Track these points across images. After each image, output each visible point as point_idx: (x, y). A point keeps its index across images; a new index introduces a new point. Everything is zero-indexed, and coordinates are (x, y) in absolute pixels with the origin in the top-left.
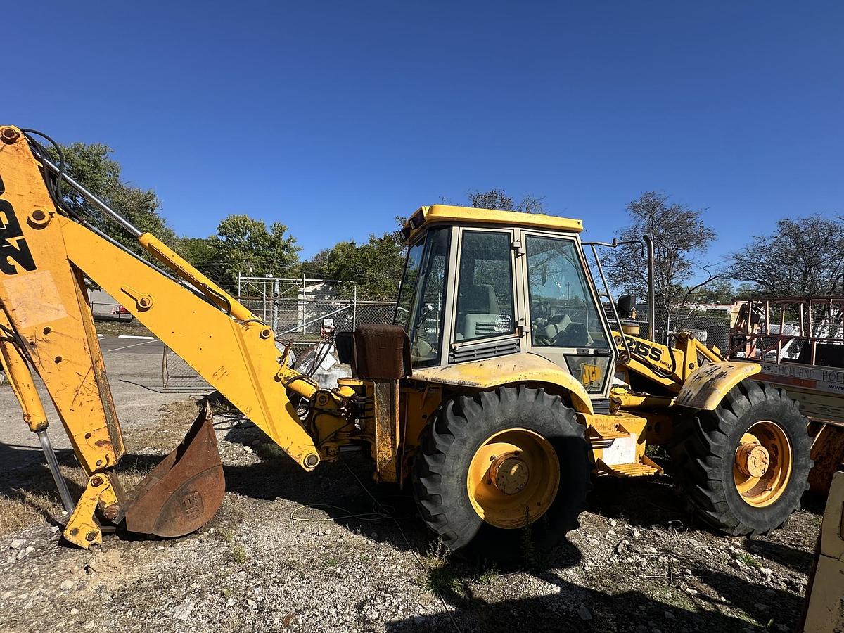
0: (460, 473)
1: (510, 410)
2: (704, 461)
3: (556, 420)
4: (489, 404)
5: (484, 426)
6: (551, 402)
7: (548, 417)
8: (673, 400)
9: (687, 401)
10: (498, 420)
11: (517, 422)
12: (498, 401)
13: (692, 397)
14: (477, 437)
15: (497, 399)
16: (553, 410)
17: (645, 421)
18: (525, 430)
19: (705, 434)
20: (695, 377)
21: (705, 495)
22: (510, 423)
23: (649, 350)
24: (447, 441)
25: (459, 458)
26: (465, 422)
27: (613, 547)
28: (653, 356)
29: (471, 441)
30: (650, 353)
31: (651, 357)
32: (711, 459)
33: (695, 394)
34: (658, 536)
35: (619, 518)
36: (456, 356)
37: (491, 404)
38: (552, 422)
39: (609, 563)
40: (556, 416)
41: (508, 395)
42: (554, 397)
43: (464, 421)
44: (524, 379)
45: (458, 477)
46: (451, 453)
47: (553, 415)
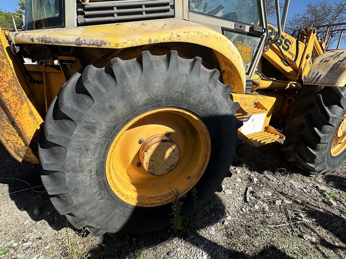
0: (94, 166)
1: (157, 84)
2: (320, 129)
3: (213, 97)
4: (125, 76)
5: (121, 107)
6: (208, 76)
7: (204, 93)
8: (289, 84)
9: (317, 80)
10: (141, 98)
11: (166, 100)
12: (140, 72)
13: (322, 77)
14: (111, 122)
15: (138, 68)
16: (210, 86)
17: (274, 99)
18: (176, 110)
19: (326, 108)
20: (322, 61)
21: (313, 154)
22: (157, 102)
23: (283, 41)
24: (65, 130)
25: (87, 150)
26: (91, 102)
27: (242, 195)
28: (285, 46)
29: (103, 127)
30: (283, 44)
31: (283, 47)
32: (327, 128)
33: (324, 74)
34: (269, 180)
35: (242, 167)
36: (87, 13)
37: (128, 76)
38: (208, 99)
39: (242, 213)
40: (212, 92)
41: (154, 64)
42: (211, 71)
43: (87, 100)
44: (176, 40)
45: (90, 172)
46: (74, 144)
47: (210, 91)
